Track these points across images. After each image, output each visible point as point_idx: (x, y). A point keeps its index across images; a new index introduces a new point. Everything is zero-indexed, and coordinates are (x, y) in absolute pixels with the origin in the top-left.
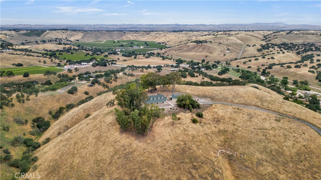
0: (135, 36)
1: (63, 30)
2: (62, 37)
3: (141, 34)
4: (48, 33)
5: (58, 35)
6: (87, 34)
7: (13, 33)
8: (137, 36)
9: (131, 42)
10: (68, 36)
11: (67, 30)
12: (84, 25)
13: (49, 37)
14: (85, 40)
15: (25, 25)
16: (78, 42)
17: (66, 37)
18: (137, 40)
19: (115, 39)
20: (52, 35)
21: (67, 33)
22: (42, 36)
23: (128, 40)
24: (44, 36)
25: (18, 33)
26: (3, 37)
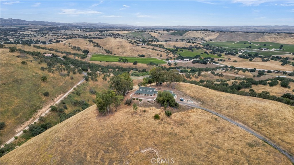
0: (274, 38)
1: (204, 30)
2: (199, 37)
3: (282, 36)
4: (189, 33)
5: (197, 35)
6: (223, 34)
7: (165, 32)
8: (277, 38)
9: (264, 44)
10: (205, 36)
11: (207, 30)
12: (232, 26)
13: (189, 36)
14: (218, 40)
15: (182, 26)
16: (211, 41)
17: (203, 37)
18: (275, 42)
19: (250, 40)
20: (192, 35)
21: (206, 33)
22: (184, 35)
23: (264, 41)
24: (186, 35)
25: (168, 32)
26: (157, 35)
